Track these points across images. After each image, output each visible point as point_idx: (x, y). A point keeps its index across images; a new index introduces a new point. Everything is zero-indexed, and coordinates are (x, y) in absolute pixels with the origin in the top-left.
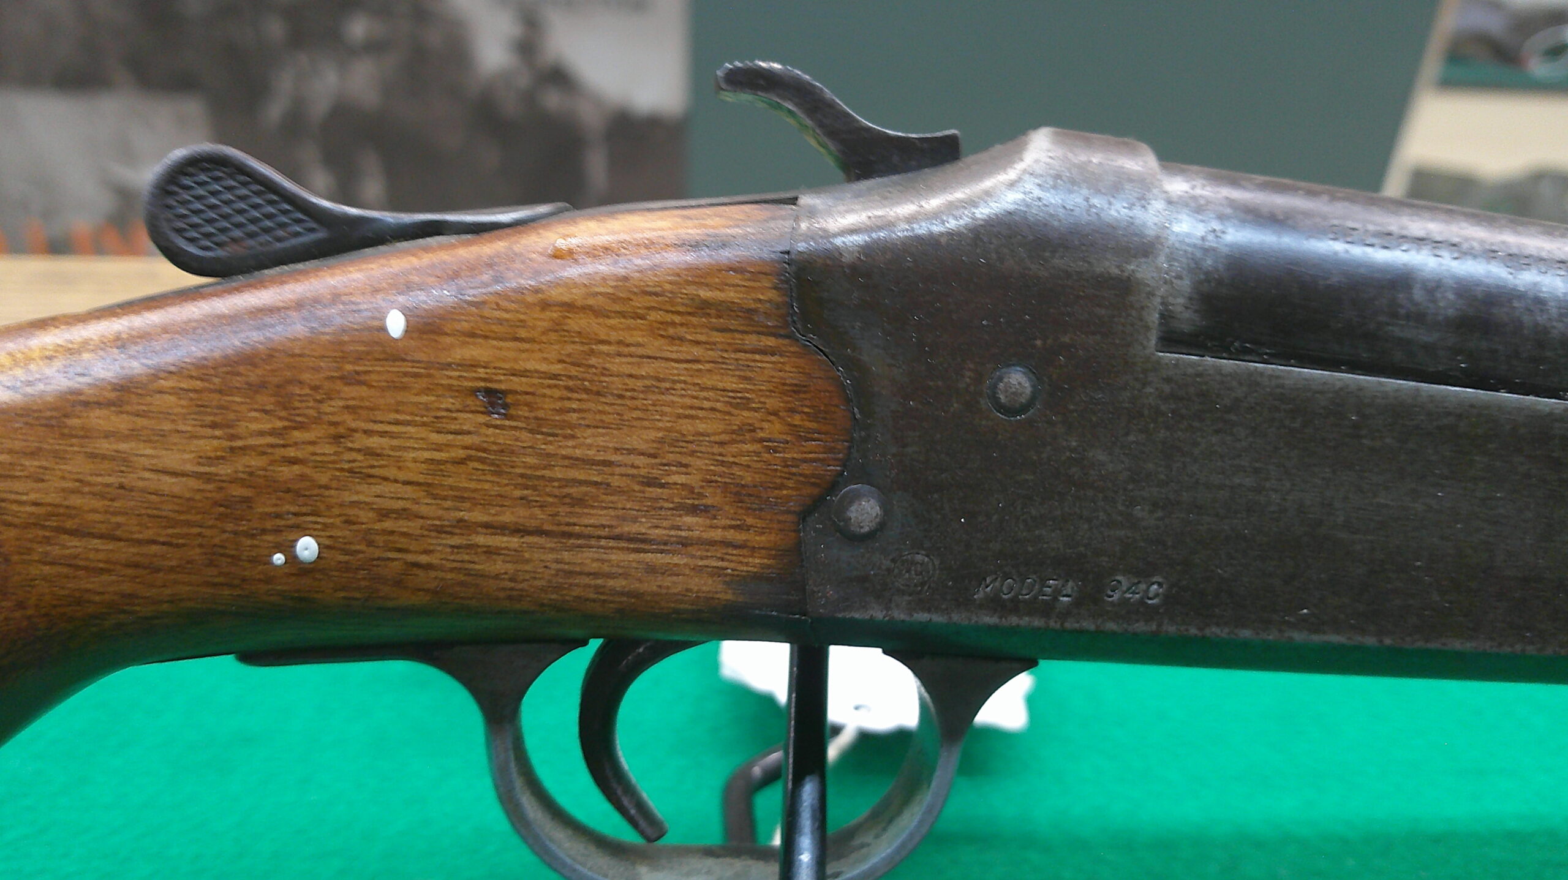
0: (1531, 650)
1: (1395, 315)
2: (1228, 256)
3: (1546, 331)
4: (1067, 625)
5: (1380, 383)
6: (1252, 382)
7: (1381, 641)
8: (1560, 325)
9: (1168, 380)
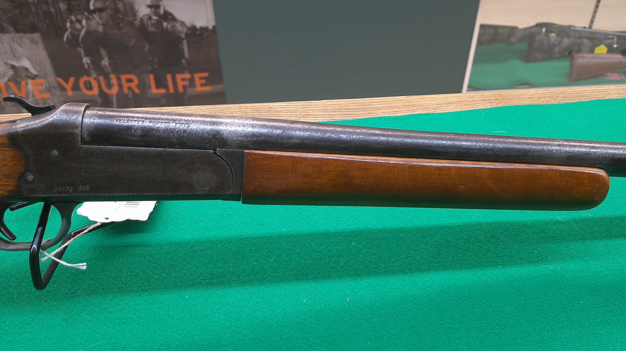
0: (165, 194)
1: (128, 135)
2: (94, 127)
3: (160, 136)
4: (72, 195)
5: (126, 148)
6: (100, 149)
7: (134, 194)
8: (163, 135)
9: (84, 150)
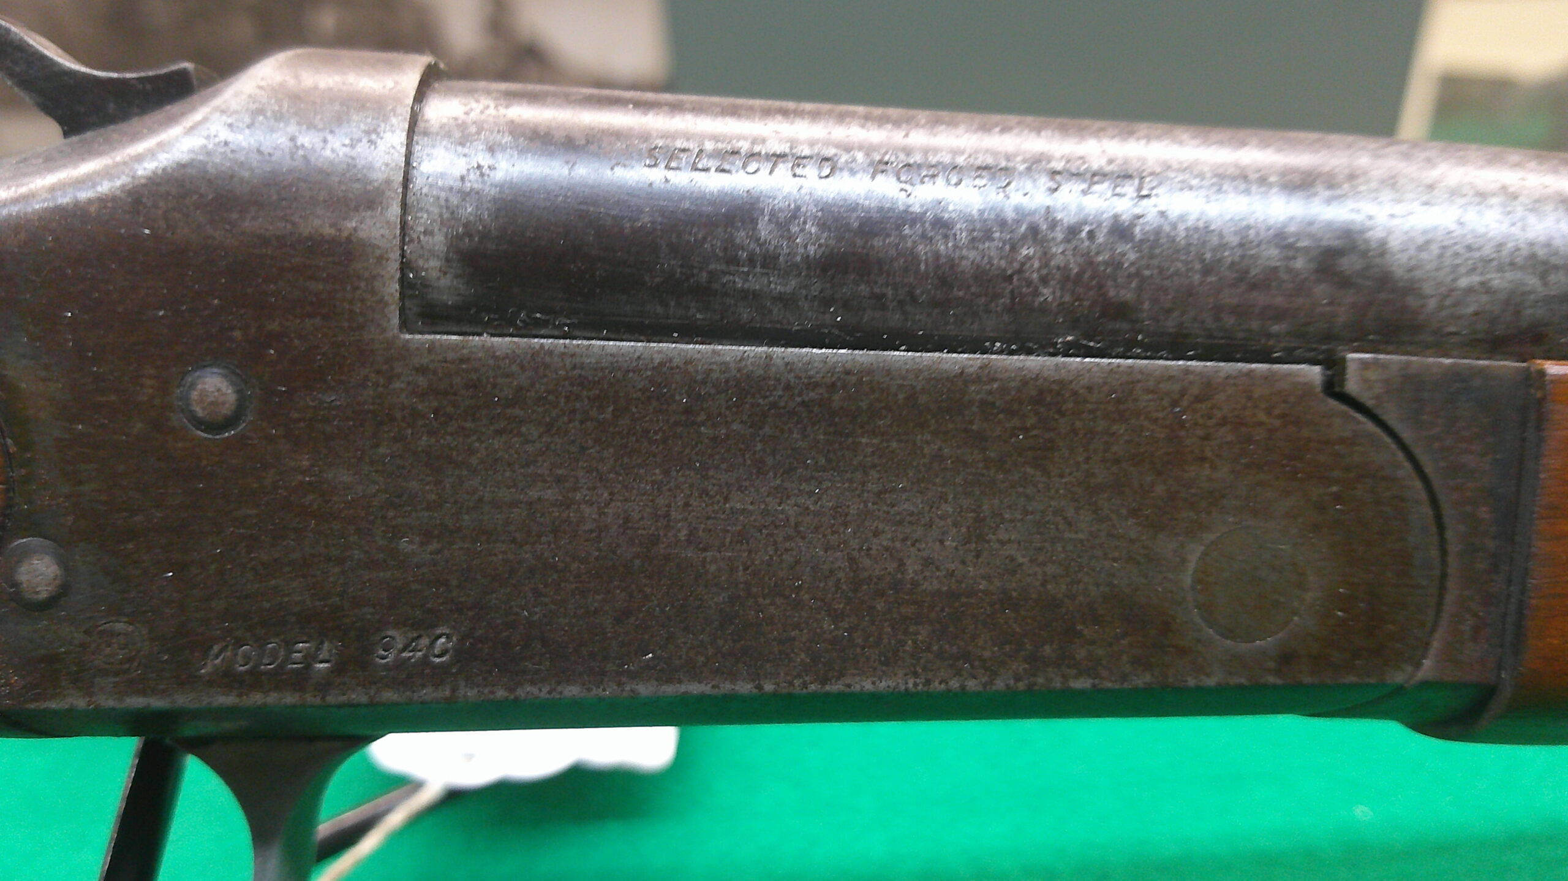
0: (972, 685)
1: (733, 261)
2: (495, 200)
3: (952, 264)
4: (331, 699)
5: (714, 352)
6: (537, 362)
7: (759, 687)
8: (972, 255)
9: (422, 370)
